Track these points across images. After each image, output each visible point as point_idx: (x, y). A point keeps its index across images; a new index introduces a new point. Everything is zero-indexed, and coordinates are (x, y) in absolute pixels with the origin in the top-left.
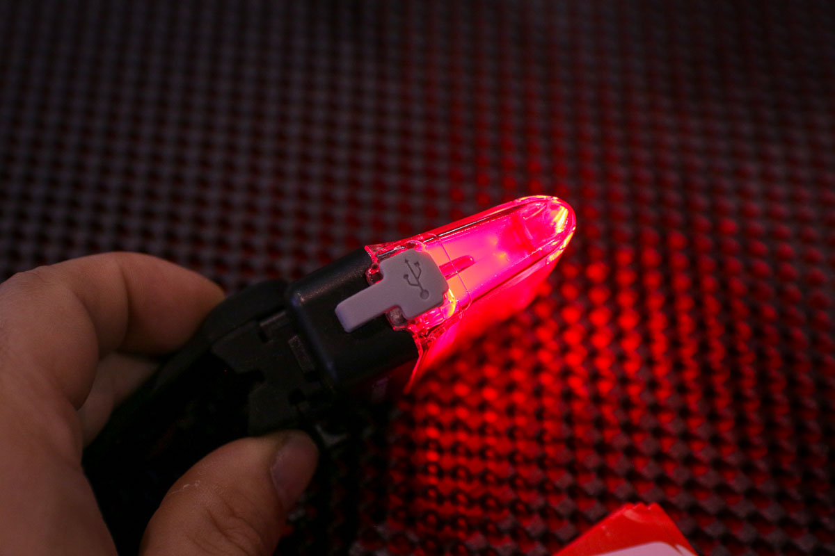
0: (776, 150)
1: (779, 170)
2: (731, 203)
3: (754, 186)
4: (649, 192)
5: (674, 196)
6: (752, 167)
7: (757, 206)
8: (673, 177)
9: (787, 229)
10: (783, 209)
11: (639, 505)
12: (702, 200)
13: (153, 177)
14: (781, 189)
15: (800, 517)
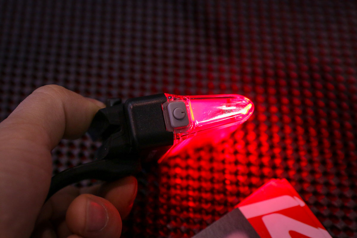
0: (334, 26)
1: (336, 35)
2: (315, 50)
3: (325, 42)
4: (280, 47)
5: (291, 48)
6: (324, 34)
7: (327, 51)
8: (290, 39)
9: (340, 60)
10: (338, 52)
11: (278, 180)
12: (303, 49)
13: (70, 48)
14: (337, 43)
15: (346, 183)
